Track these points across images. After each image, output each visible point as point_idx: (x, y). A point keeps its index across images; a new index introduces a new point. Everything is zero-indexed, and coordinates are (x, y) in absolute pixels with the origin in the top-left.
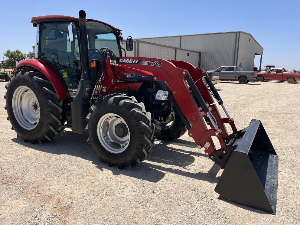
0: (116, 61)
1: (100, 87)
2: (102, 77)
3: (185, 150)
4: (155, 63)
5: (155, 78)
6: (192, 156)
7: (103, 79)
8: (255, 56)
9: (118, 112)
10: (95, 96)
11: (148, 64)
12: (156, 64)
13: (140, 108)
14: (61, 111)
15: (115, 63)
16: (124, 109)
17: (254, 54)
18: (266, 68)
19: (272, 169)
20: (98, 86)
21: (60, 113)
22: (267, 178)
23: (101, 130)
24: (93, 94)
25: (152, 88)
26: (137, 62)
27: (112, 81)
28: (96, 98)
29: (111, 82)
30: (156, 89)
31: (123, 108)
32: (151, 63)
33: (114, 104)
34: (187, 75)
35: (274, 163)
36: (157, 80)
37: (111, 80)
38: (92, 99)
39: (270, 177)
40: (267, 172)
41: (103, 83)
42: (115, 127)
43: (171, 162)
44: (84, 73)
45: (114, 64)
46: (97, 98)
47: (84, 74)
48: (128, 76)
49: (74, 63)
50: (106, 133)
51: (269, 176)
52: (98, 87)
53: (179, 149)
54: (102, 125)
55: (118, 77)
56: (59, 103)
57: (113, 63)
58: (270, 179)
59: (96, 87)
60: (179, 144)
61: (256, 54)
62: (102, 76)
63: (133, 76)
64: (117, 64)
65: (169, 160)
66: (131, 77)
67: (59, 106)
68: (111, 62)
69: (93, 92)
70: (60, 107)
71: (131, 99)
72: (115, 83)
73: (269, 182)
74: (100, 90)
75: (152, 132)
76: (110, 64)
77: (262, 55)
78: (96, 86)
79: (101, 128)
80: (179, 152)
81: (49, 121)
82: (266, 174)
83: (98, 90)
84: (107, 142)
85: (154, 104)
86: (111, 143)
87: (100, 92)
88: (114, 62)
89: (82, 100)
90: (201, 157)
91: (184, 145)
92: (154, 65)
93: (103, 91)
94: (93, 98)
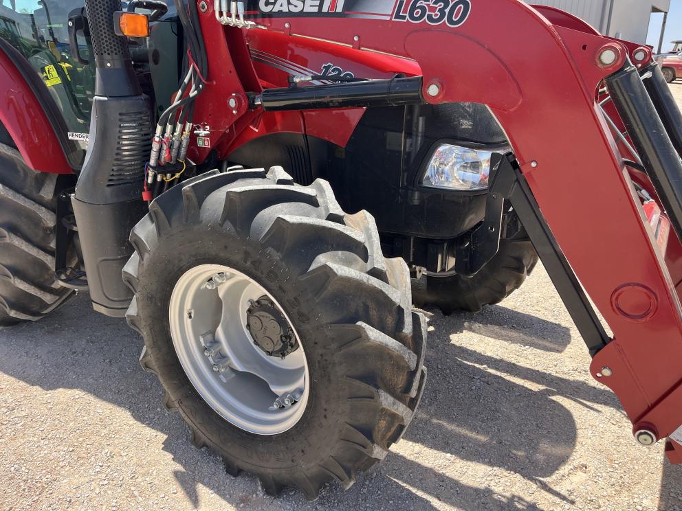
0: (241, 5)
1: (183, 129)
2: (188, 87)
3: (523, 363)
4: (433, 9)
5: (433, 90)
6: (558, 399)
7: (193, 93)
8: (652, 14)
9: (249, 263)
10: (160, 168)
11: (398, 16)
12: (442, 11)
13: (359, 250)
14: (49, 220)
15: (237, 16)
16: (277, 256)
17: (650, 9)
18: (676, 47)
20: (169, 127)
21: (49, 228)
23: (188, 323)
24: (152, 162)
25: (409, 134)
26: (339, 9)
27: (232, 103)
28: (168, 175)
29: (226, 105)
30: (425, 136)
31: (270, 250)
32: (414, 8)
33: (228, 226)
34: (621, 70)
36: (443, 99)
37: (229, 96)
38: (150, 180)
41: (194, 112)
42: (249, 311)
43: (484, 445)
44: (102, 65)
45: (233, 21)
46: (177, 175)
47: (106, 74)
48: (301, 77)
49: (70, 24)
50: (213, 332)
52: (174, 131)
53: (502, 361)
54: (188, 305)
55: (261, 83)
56: (39, 190)
57: (229, 15)
59: (164, 131)
60: (496, 328)
61: (655, 10)
62: (186, 80)
63: (324, 77)
64: (246, 17)
65: (473, 429)
66: (317, 83)
67: (40, 202)
68: (221, 14)
69: (154, 155)
70: (43, 206)
71: (312, 201)
72: (244, 112)
74: (185, 143)
75: (413, 366)
76: (219, 23)
77: (666, 13)
78: (159, 128)
79: (186, 315)
80: (503, 375)
81: (8, 261)
83: (176, 145)
84: (216, 374)
85: (416, 202)
86: (234, 375)
87: (183, 151)
88: (233, 12)
89: (109, 185)
90: (596, 406)
91: (513, 334)
92: (430, 17)
93: (200, 143)
94: (155, 177)
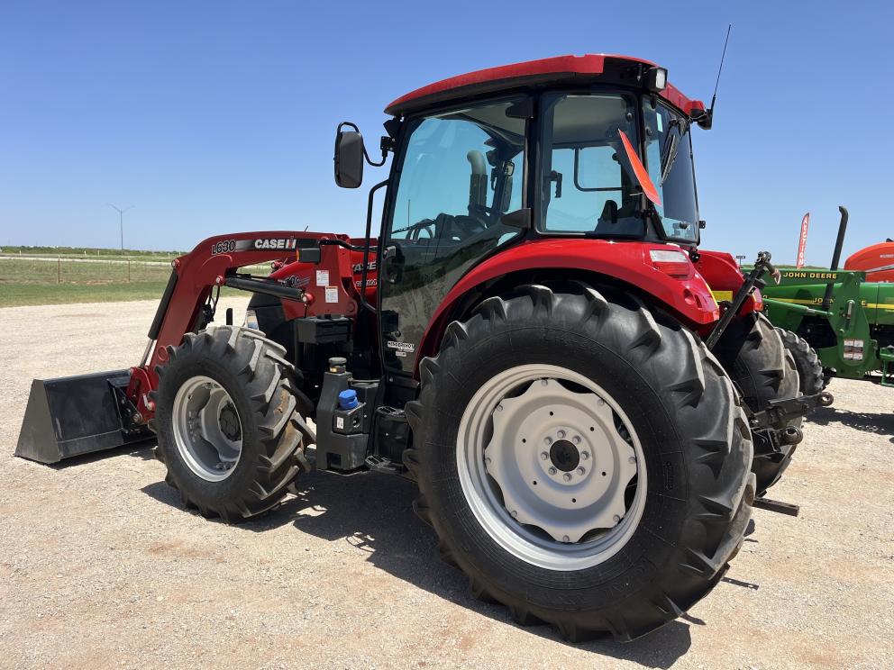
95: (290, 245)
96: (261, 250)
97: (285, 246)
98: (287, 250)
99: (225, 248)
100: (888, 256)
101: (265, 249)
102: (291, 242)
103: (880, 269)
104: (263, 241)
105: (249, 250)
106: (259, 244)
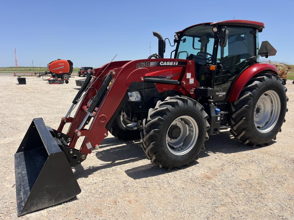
19: (23, 181)
22: (25, 169)
35: (22, 193)
39: (23, 171)
40: (27, 176)
51: (24, 173)
58: (23, 170)
73: (23, 168)
82: (27, 173)
95: (176, 64)
96: (163, 66)
97: (173, 64)
98: (174, 66)
99: (145, 65)
100: (61, 64)
101: (165, 66)
102: (176, 63)
103: (59, 68)
104: (164, 62)
105: (157, 66)
106: (162, 63)
